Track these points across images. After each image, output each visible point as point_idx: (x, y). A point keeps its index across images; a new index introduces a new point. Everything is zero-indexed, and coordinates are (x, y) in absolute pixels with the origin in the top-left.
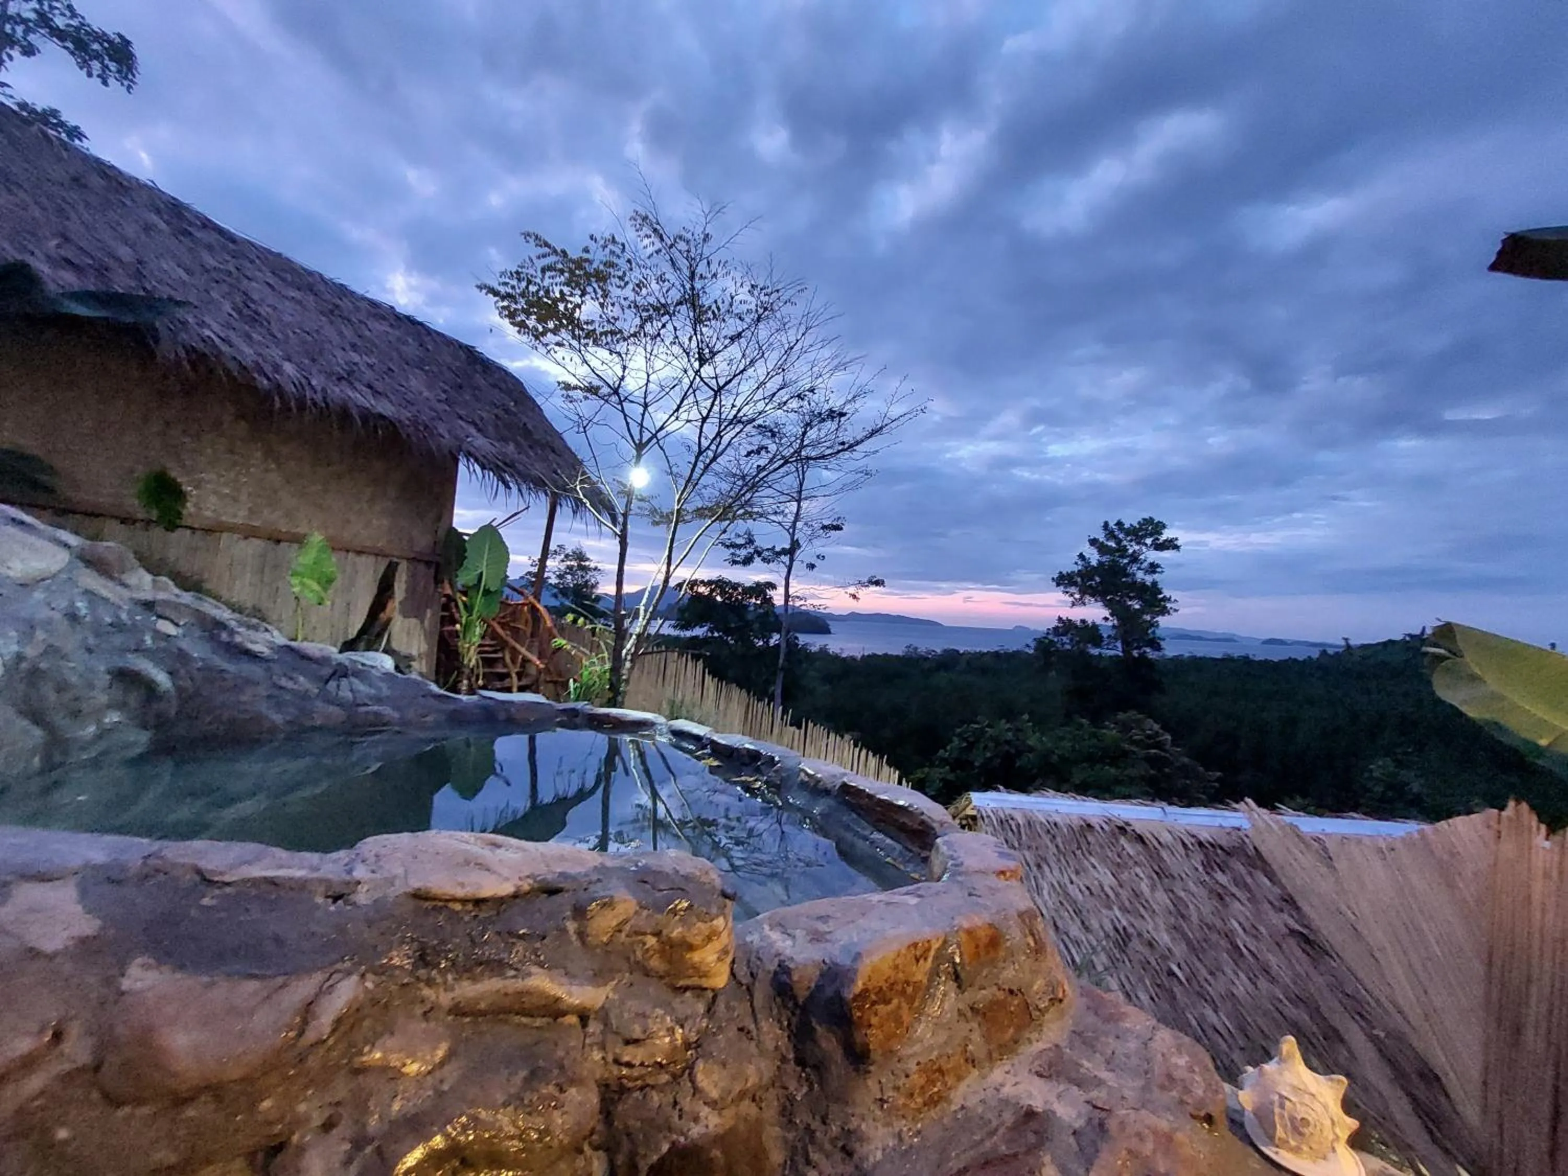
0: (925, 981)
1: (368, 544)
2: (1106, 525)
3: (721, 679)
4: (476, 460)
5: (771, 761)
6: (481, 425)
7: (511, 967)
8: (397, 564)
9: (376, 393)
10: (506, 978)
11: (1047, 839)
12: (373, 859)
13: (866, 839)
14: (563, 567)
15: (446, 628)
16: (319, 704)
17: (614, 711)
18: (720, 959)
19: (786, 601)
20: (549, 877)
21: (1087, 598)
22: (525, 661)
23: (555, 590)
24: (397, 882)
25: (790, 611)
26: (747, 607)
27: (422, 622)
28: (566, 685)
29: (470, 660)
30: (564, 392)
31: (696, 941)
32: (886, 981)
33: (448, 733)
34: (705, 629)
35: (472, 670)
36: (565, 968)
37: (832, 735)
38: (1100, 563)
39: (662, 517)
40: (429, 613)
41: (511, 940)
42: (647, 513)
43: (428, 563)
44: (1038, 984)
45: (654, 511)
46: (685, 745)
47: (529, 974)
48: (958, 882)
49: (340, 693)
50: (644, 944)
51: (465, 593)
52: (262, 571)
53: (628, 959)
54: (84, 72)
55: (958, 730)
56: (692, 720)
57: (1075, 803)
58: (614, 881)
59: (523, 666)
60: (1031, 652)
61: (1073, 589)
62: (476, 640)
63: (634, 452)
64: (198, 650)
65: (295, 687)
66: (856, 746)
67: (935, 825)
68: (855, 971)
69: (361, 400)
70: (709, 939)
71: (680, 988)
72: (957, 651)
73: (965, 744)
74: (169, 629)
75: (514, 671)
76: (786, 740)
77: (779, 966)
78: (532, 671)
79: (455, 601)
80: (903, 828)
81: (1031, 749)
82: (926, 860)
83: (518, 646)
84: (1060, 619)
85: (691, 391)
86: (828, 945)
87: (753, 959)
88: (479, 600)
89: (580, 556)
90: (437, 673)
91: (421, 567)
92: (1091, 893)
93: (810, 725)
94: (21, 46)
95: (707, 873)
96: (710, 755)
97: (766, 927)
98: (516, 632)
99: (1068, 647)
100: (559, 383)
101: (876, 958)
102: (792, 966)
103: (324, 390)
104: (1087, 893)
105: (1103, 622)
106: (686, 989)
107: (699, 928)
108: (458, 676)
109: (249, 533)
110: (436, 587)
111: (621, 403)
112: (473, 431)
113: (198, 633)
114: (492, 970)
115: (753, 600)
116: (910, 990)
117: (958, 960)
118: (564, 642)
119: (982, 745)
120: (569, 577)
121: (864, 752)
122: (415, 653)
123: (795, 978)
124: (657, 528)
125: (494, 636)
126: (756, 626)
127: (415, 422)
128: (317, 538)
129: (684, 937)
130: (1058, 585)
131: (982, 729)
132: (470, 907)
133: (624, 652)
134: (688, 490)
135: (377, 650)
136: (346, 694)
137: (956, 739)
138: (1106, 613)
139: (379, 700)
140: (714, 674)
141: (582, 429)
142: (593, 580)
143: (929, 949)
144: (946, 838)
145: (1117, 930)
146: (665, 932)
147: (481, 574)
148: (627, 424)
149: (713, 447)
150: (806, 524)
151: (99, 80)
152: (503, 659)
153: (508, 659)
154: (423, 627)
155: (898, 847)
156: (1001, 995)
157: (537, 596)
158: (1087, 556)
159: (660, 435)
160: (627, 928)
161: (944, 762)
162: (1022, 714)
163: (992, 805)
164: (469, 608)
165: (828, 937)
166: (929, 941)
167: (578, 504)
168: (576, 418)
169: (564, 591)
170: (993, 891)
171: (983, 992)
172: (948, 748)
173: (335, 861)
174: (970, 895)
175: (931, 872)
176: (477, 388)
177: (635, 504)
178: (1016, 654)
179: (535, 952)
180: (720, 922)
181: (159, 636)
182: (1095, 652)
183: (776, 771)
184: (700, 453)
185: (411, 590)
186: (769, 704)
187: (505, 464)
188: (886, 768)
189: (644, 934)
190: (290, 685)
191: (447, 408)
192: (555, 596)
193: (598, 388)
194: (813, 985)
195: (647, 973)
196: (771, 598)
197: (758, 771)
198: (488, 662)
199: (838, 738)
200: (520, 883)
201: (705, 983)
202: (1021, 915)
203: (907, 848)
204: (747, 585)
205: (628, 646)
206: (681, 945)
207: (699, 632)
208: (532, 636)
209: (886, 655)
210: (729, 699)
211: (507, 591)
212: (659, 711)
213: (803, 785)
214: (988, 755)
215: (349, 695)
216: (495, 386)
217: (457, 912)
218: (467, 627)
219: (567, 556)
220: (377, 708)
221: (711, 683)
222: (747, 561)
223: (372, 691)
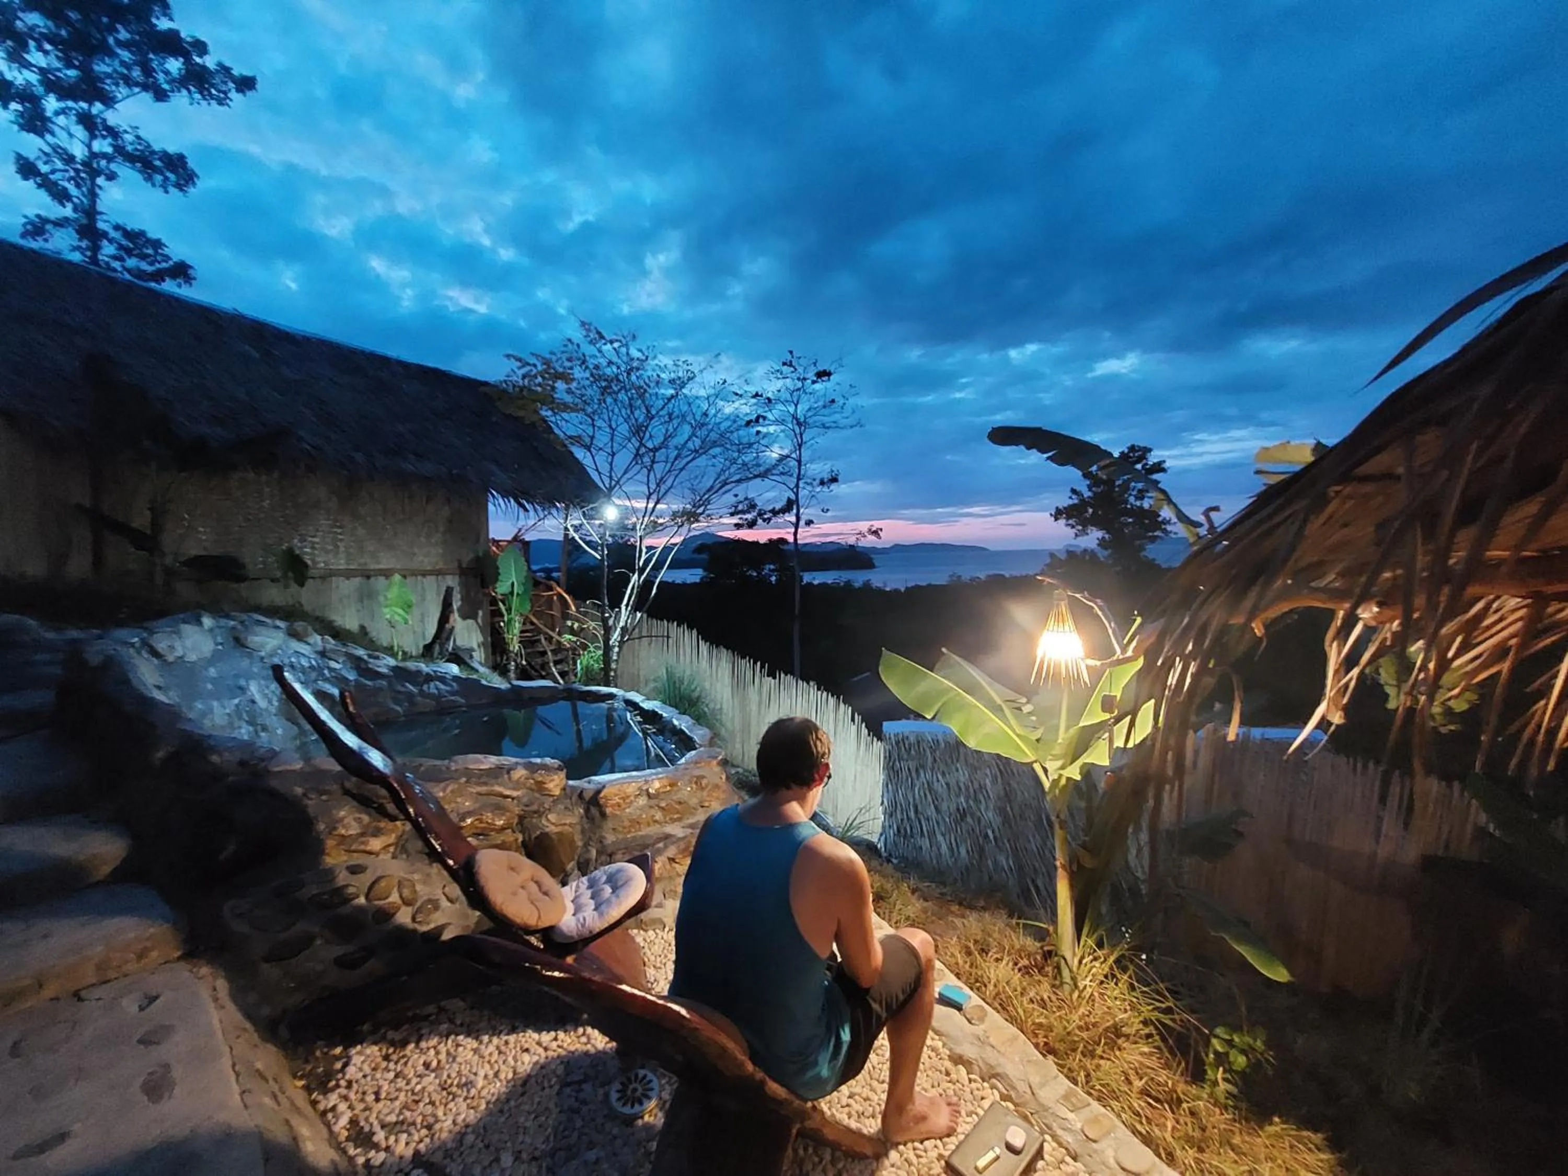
1: (429, 568)
4: (500, 493)
8: (453, 589)
15: (495, 626)
16: (419, 698)
27: (477, 620)
29: (515, 646)
35: (516, 655)
37: (800, 682)
40: (480, 613)
43: (474, 575)
46: (630, 708)
49: (431, 691)
52: (362, 602)
54: (149, 184)
59: (557, 644)
62: (516, 631)
64: (351, 676)
65: (406, 690)
66: (819, 689)
74: (337, 666)
83: (550, 632)
88: (515, 602)
90: (492, 662)
91: (469, 578)
93: (782, 675)
94: (105, 175)
109: (348, 574)
113: (349, 665)
122: (474, 645)
133: (612, 641)
136: (434, 691)
139: (452, 693)
145: (958, 809)
147: (513, 583)
151: (162, 189)
152: (540, 640)
153: (543, 640)
154: (477, 623)
164: (508, 610)
181: (331, 670)
185: (465, 601)
187: (523, 492)
190: (402, 689)
199: (805, 684)
205: (615, 637)
209: (928, 585)
210: (719, 659)
215: (436, 692)
218: (509, 623)
220: (453, 698)
221: (704, 647)
222: (751, 524)
223: (448, 688)
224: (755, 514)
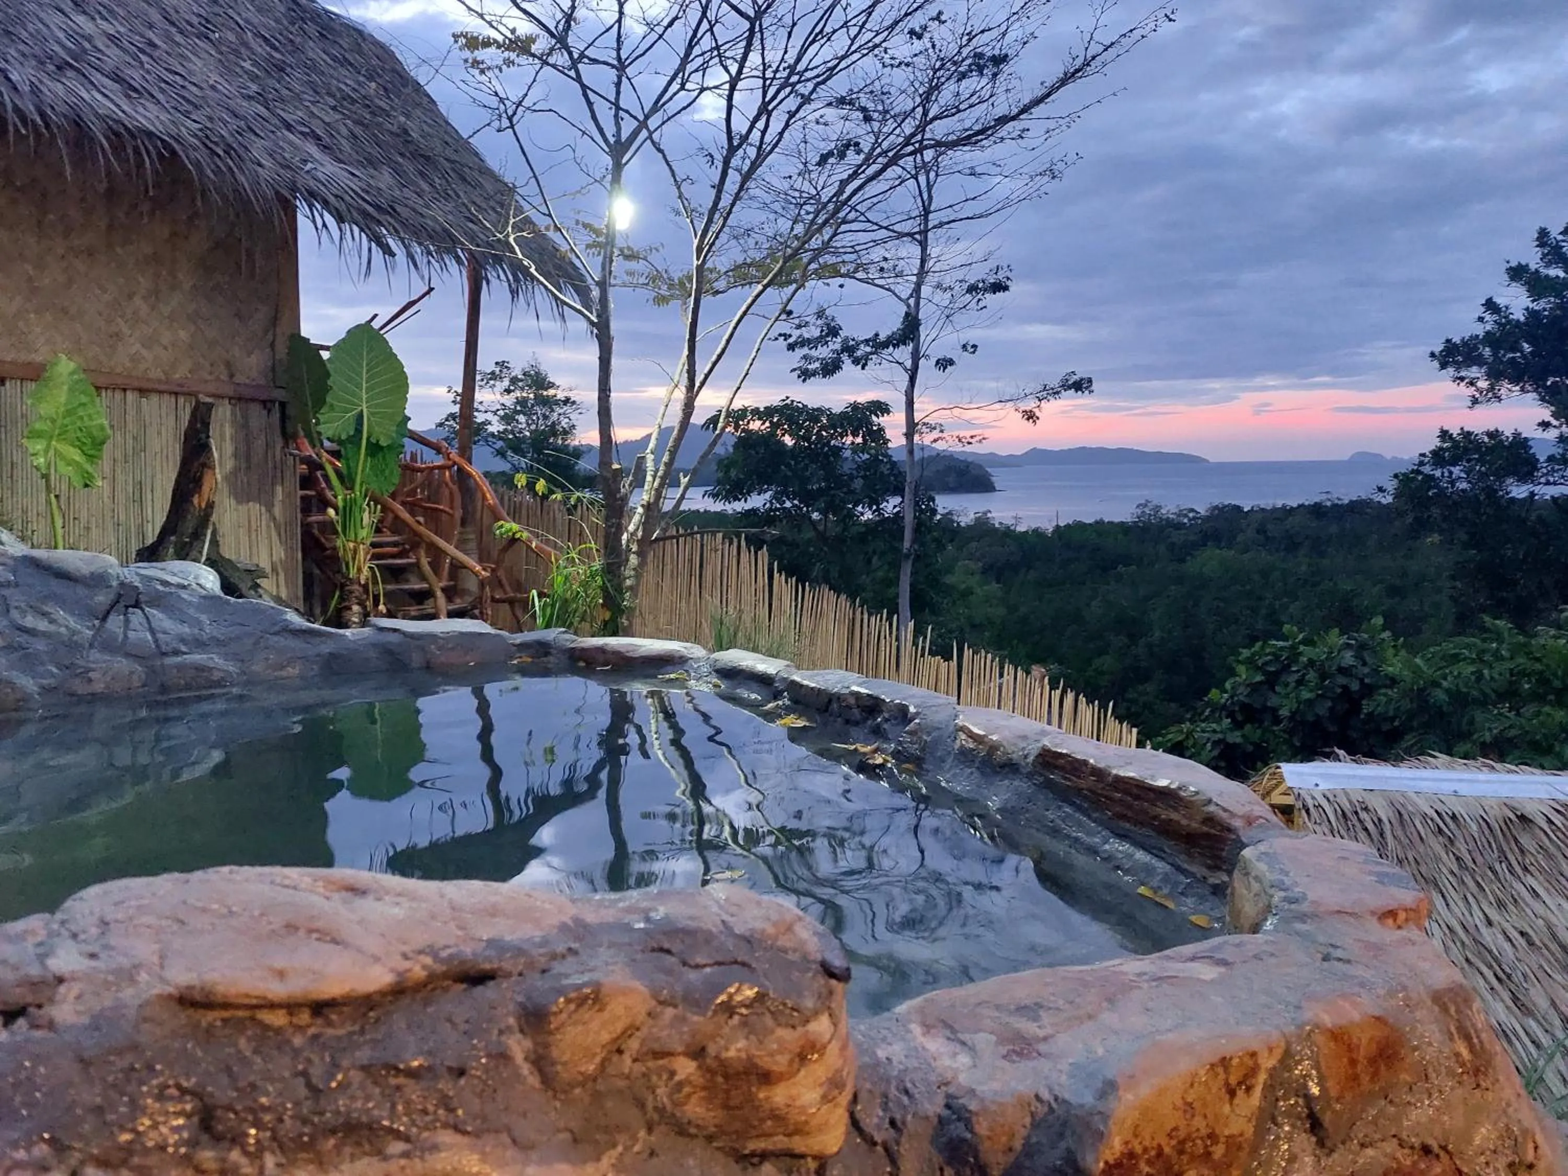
0: (1249, 1131)
1: (157, 375)
2: (1543, 235)
3: (801, 580)
4: (326, 204)
5: (902, 715)
6: (327, 140)
7: (398, 1135)
8: (210, 407)
9: (129, 89)
10: (386, 1158)
11: (1436, 845)
12: (94, 931)
13: (1093, 851)
14: (509, 400)
15: (313, 519)
17: (613, 642)
18: (826, 1099)
19: (909, 435)
20: (467, 950)
21: (1505, 388)
22: (457, 567)
23: (500, 444)
24: (143, 977)
25: (917, 455)
26: (838, 450)
27: (270, 507)
28: (526, 605)
29: (359, 570)
30: (467, 54)
31: (780, 1063)
32: (1170, 1136)
33: (327, 694)
34: (768, 495)
35: (365, 587)
36: (509, 1130)
37: (1009, 668)
38: (1532, 314)
39: (671, 287)
40: (279, 492)
41: (393, 1081)
42: (642, 280)
43: (266, 404)
44: (1483, 1134)
45: (655, 278)
46: (744, 693)
47: (435, 1148)
48: (1298, 933)
49: (131, 634)
50: (672, 1074)
51: (336, 454)
53: (642, 1105)
55: (1246, 653)
56: (755, 650)
57: (1494, 776)
58: (604, 954)
59: (453, 575)
60: (1388, 499)
61: (1474, 372)
62: (366, 534)
63: (608, 160)
65: (52, 628)
66: (1054, 686)
67: (1237, 823)
68: (1105, 1117)
69: (105, 106)
70: (802, 1058)
71: (753, 1154)
72: (1238, 509)
73: (1259, 678)
75: (438, 587)
76: (925, 681)
77: (948, 1106)
78: (472, 585)
79: (321, 467)
80: (1167, 830)
81: (1393, 681)
82: (1219, 891)
83: (442, 543)
84: (1444, 435)
85: (705, 25)
86: (1044, 1065)
87: (893, 1092)
88: (362, 464)
89: (538, 381)
90: (308, 595)
91: (256, 411)
92: (1531, 943)
93: (968, 653)
95: (789, 929)
96: (788, 710)
97: (916, 1029)
98: (433, 517)
99: (1463, 485)
100: (456, 37)
101: (1145, 1090)
102: (973, 1106)
103: (35, 91)
104: (1522, 941)
105: (1539, 434)
106: (764, 1156)
107: (780, 1041)
108: (342, 599)
110: (286, 445)
111: (574, 64)
112: (313, 150)
114: (358, 1144)
115: (849, 440)
116: (1218, 1151)
117: (1315, 1091)
118: (515, 527)
119: (1292, 679)
120: (522, 418)
121: (1070, 697)
122: (265, 564)
123: (982, 1127)
124: (664, 308)
125: (398, 526)
126: (858, 484)
127: (206, 139)
128: (65, 367)
129: (750, 1058)
130: (1443, 366)
131: (1293, 647)
132: (305, 1017)
133: (625, 537)
134: (714, 228)
135: (196, 560)
136: (139, 634)
137: (1241, 669)
138: (1545, 413)
139: (200, 644)
140: (790, 570)
141: (505, 123)
142: (564, 423)
143: (1253, 1071)
144: (1262, 847)
146: (712, 1050)
147: (361, 415)
148: (590, 104)
149: (756, 135)
150: (939, 286)
152: (417, 565)
153: (425, 562)
154: (272, 517)
155: (1161, 866)
156: (1406, 1159)
157: (465, 452)
158: (1500, 301)
159: (653, 123)
160: (634, 1045)
161: (1219, 709)
162: (1373, 615)
163: (1323, 786)
164: (347, 480)
165: (1042, 1047)
166: (1253, 1055)
167: (519, 270)
168: (493, 102)
169: (516, 445)
170: (1377, 949)
171: (1370, 1152)
172: (1228, 685)
173: (21, 937)
174: (1326, 958)
175: (1236, 914)
176: (312, 67)
177: (618, 264)
178: (1357, 507)
179: (446, 1103)
180: (821, 1026)
182: (1519, 491)
183: (911, 733)
184: (732, 150)
185: (244, 454)
186: (889, 619)
187: (378, 208)
188: (1112, 724)
189: (670, 1054)
190: (42, 625)
191: (262, 110)
192: (501, 453)
193: (531, 40)
194: (1018, 1144)
195: (682, 1130)
196: (881, 430)
197: (878, 733)
198: (394, 574)
199: (1021, 674)
200: (407, 964)
201: (798, 1144)
202: (1438, 998)
203: (1179, 869)
204: (837, 410)
205: (631, 528)
206: (747, 1073)
207: (757, 501)
208: (463, 523)
209: (1099, 523)
210: (817, 615)
211: (410, 446)
212: (697, 640)
213: (965, 756)
214: (1306, 695)
215: (147, 637)
216: (344, 62)
217: (278, 1031)
218: (347, 512)
219: (514, 380)
220: (198, 658)
221: (784, 586)
222: (830, 368)
223: (186, 629)
224: (838, 346)
